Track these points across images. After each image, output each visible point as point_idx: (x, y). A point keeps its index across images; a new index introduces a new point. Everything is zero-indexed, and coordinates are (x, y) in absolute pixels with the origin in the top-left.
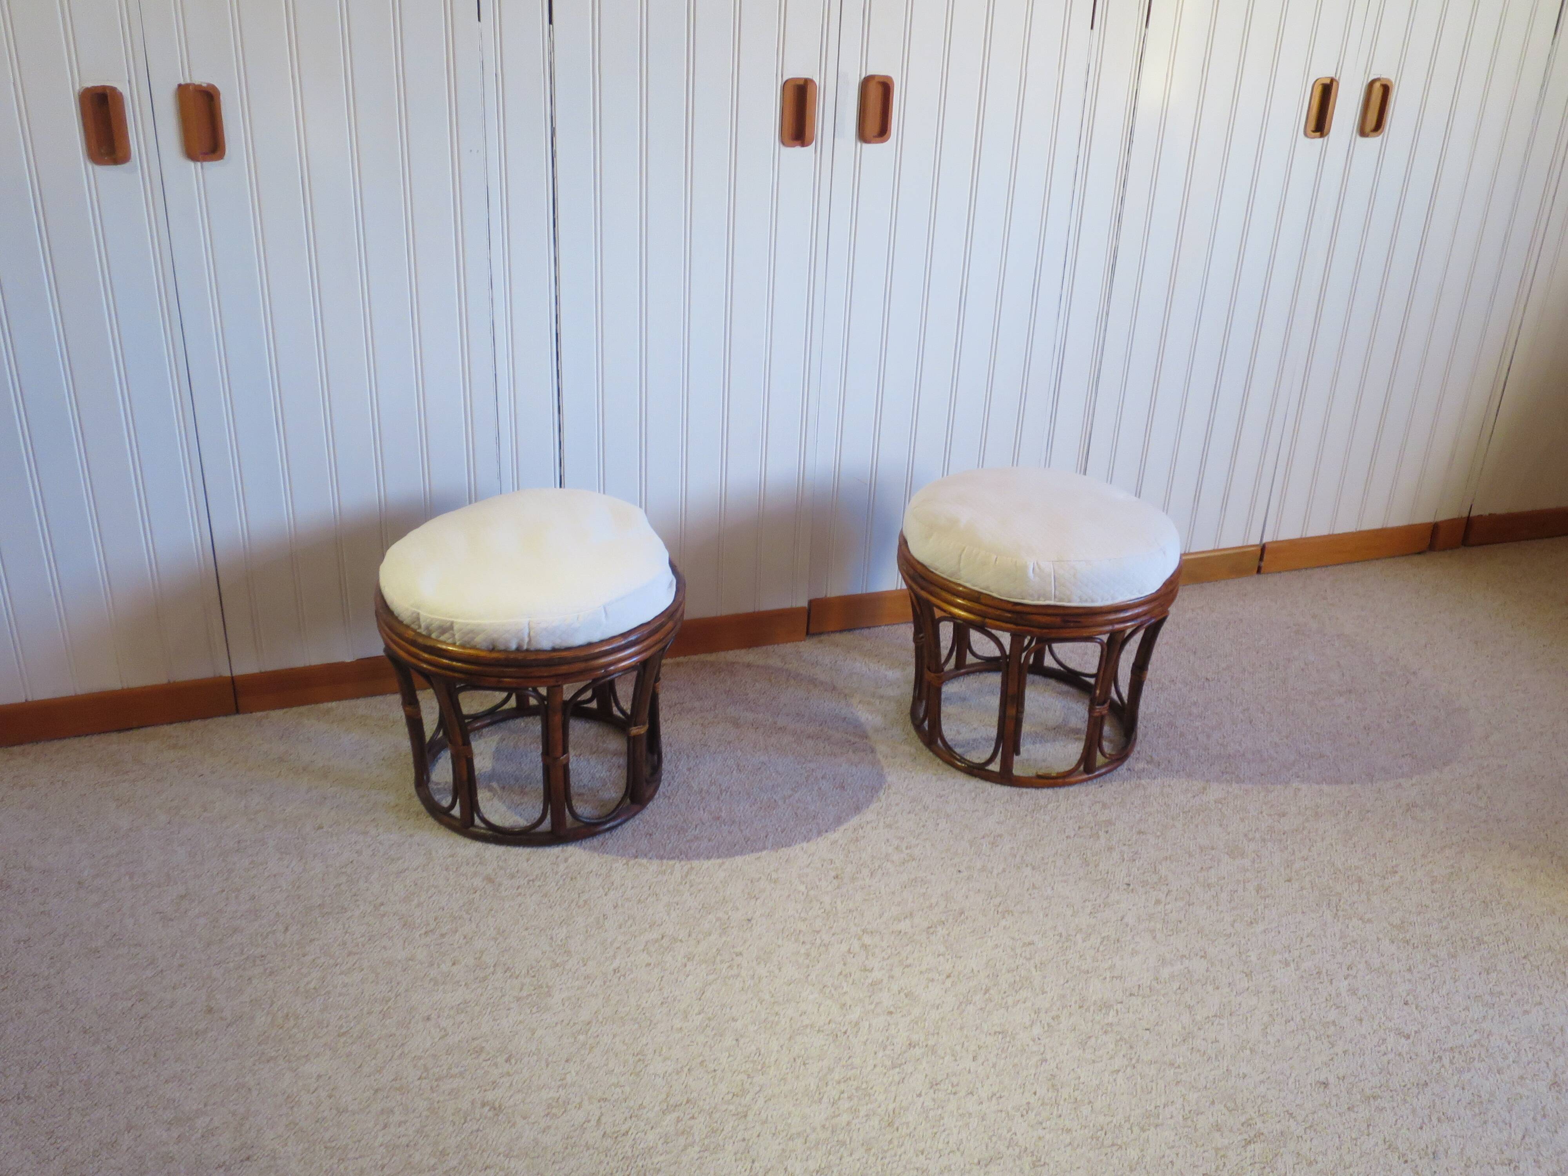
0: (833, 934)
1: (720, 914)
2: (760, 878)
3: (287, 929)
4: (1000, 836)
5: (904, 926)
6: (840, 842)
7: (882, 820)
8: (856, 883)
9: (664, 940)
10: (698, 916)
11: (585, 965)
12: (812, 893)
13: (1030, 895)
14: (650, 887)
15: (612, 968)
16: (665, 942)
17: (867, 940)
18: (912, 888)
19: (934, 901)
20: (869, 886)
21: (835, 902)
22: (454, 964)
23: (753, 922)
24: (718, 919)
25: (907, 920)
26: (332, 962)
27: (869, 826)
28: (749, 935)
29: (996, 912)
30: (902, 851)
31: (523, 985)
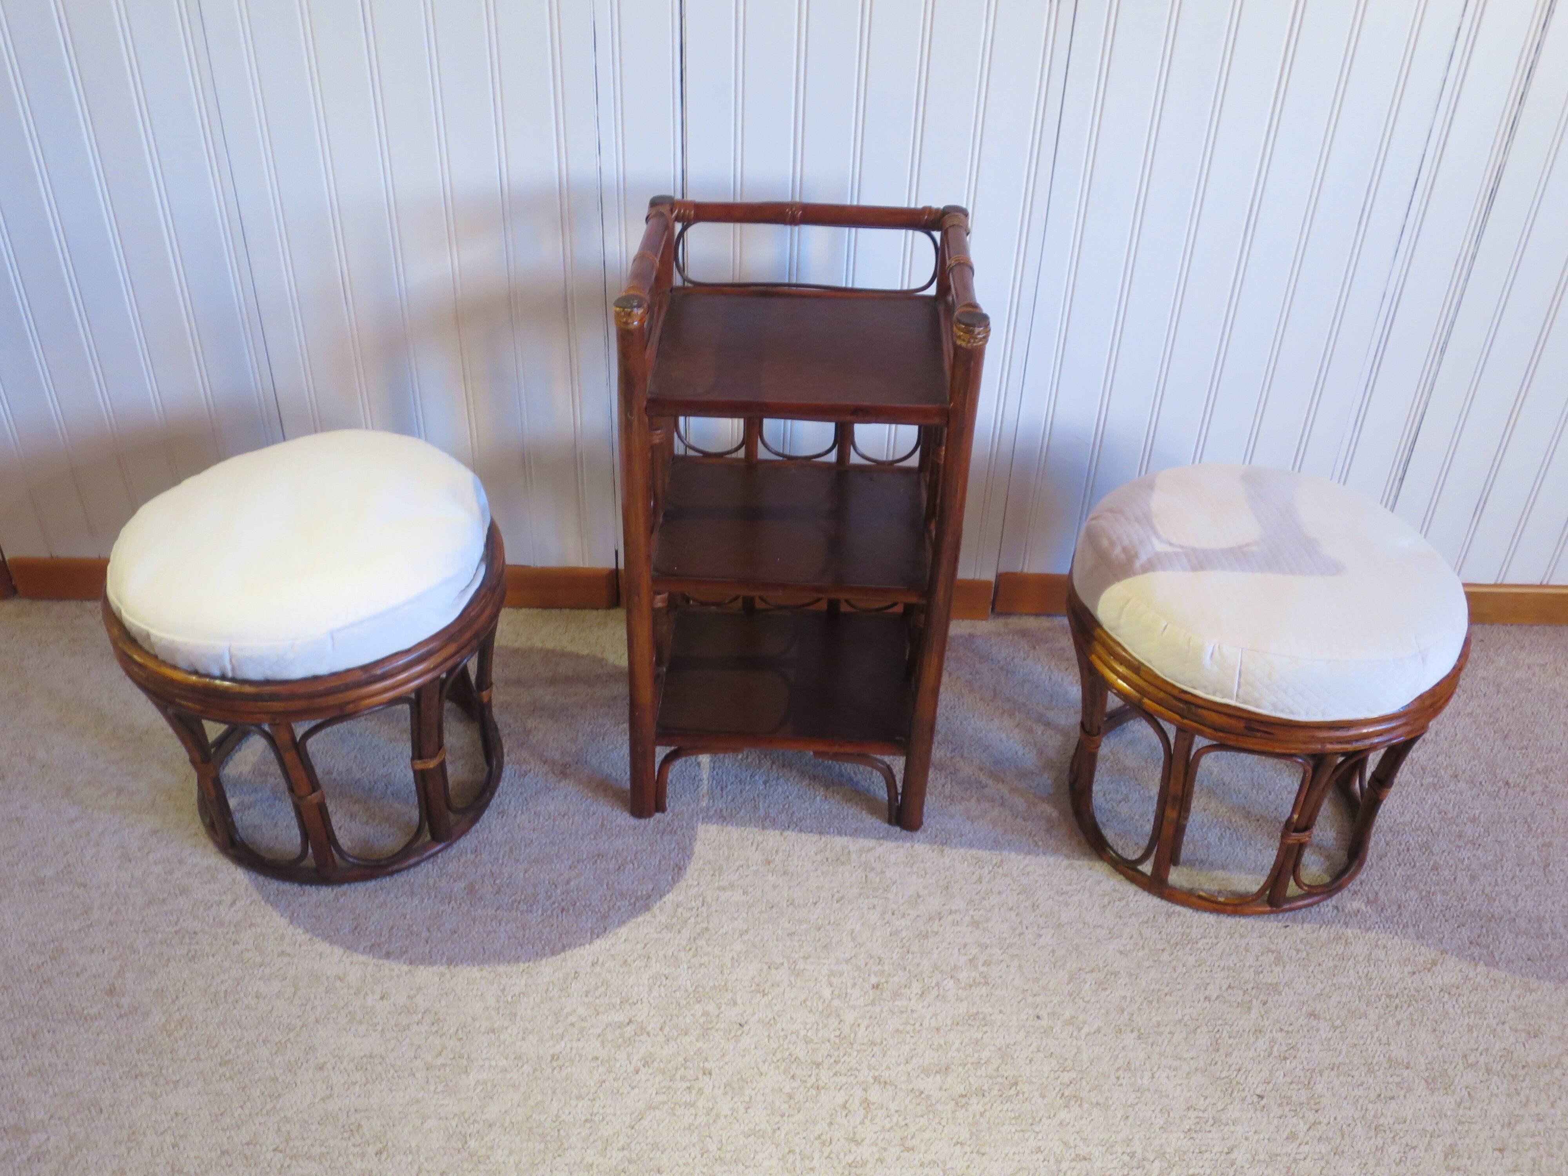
0: (835, 1074)
1: (711, 1008)
2: (782, 964)
3: (234, 903)
4: (1116, 974)
5: (930, 1084)
6: (904, 934)
7: (971, 912)
8: (896, 1003)
9: (629, 1027)
10: (683, 1002)
11: (523, 1039)
12: (836, 1003)
13: (1118, 1078)
14: (646, 945)
15: (551, 1052)
16: (629, 1031)
17: (874, 1095)
18: (966, 1027)
19: (985, 1054)
20: (912, 1011)
21: (859, 1025)
22: (382, 998)
23: (746, 1028)
24: (706, 1014)
25: (938, 1076)
26: (258, 959)
27: (951, 918)
28: (732, 1047)
29: (1060, 1095)
30: (976, 967)
31: (444, 1048)
